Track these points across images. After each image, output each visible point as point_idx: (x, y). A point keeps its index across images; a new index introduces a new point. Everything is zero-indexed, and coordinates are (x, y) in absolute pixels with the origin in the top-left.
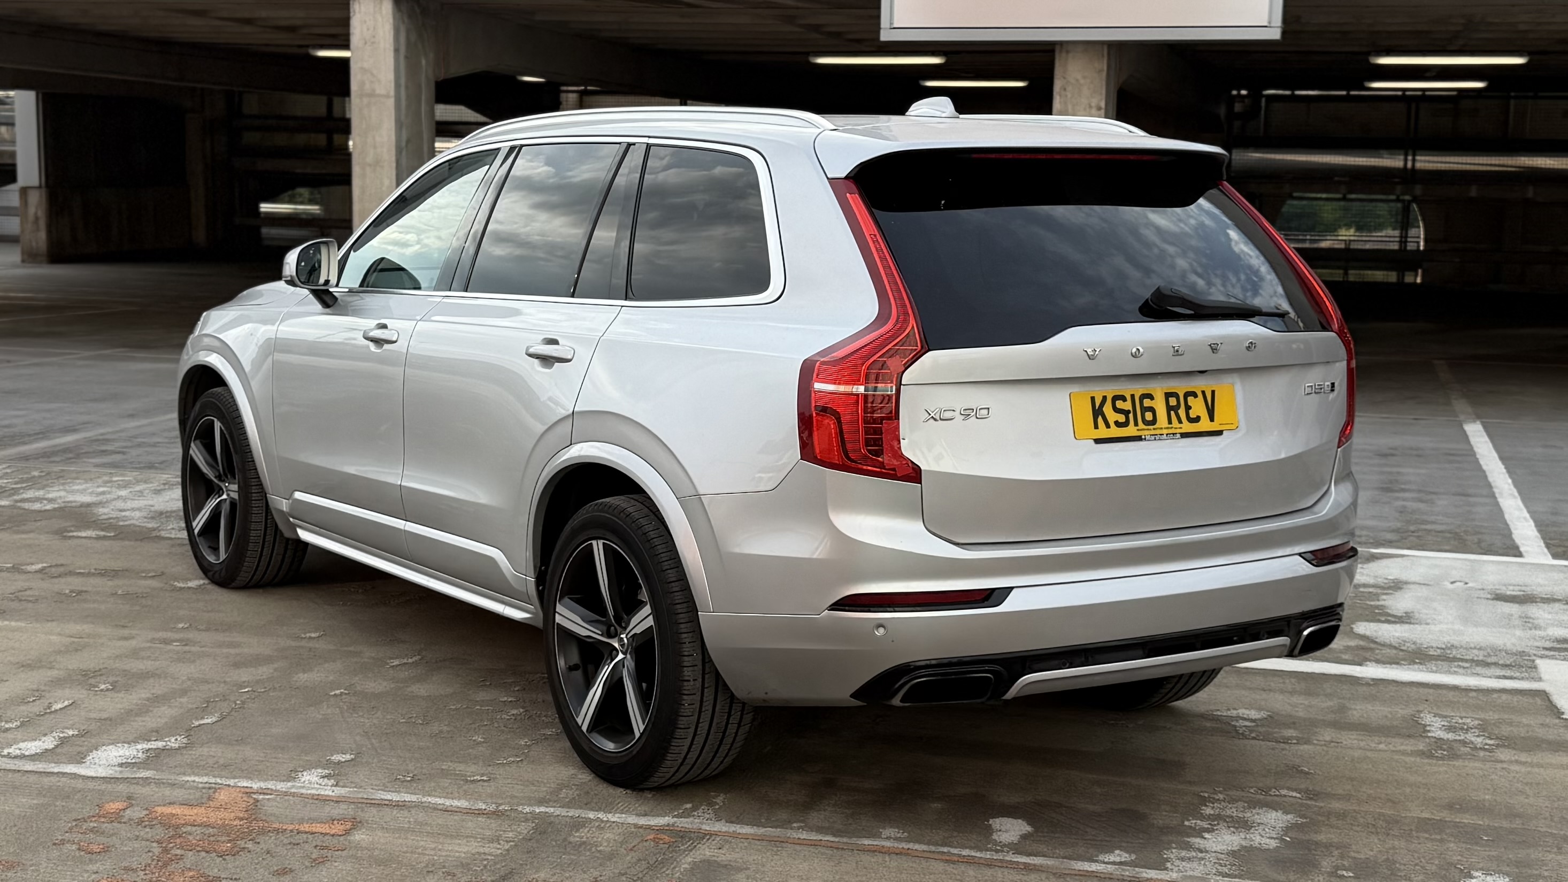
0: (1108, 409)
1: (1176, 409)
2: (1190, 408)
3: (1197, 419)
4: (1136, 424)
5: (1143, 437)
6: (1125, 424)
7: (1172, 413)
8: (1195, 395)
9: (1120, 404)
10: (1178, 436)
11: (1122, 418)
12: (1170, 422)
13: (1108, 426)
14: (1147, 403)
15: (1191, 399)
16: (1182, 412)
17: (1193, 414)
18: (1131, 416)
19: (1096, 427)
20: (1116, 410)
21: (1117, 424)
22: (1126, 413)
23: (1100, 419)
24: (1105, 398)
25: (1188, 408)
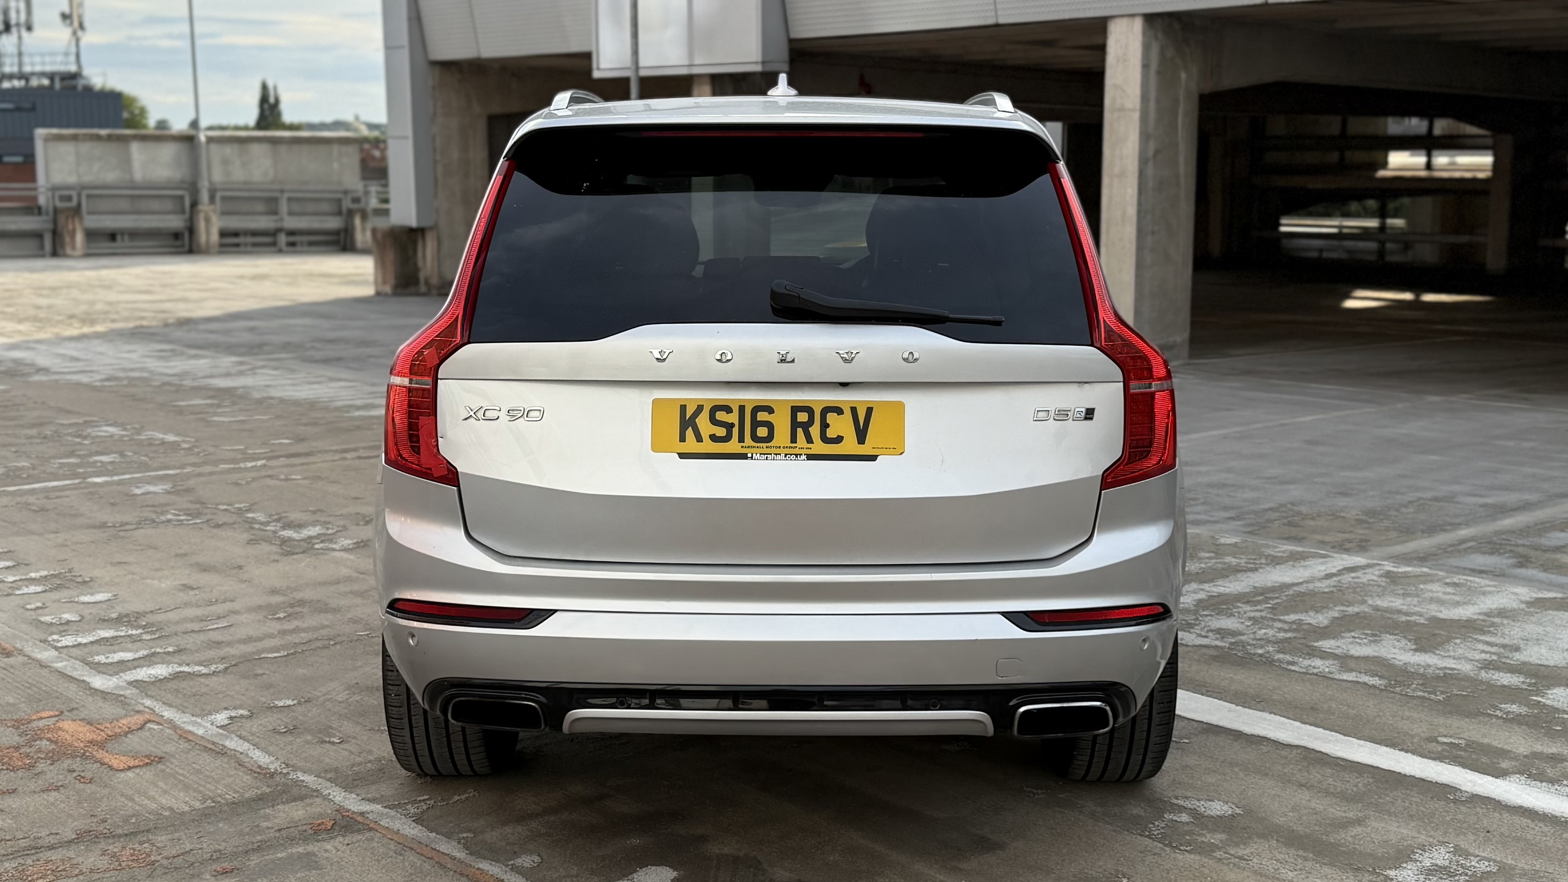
0: (703, 422)
1: (806, 426)
2: (828, 426)
3: (839, 440)
4: (741, 439)
5: (749, 455)
6: (727, 438)
7: (800, 431)
8: (839, 411)
9: (721, 416)
10: (804, 457)
11: (721, 432)
12: (794, 440)
13: (699, 439)
14: (762, 416)
15: (831, 417)
16: (815, 430)
17: (831, 433)
18: (735, 431)
19: (683, 439)
20: (714, 421)
21: (714, 438)
22: (729, 426)
23: (690, 432)
24: (700, 408)
25: (825, 426)
